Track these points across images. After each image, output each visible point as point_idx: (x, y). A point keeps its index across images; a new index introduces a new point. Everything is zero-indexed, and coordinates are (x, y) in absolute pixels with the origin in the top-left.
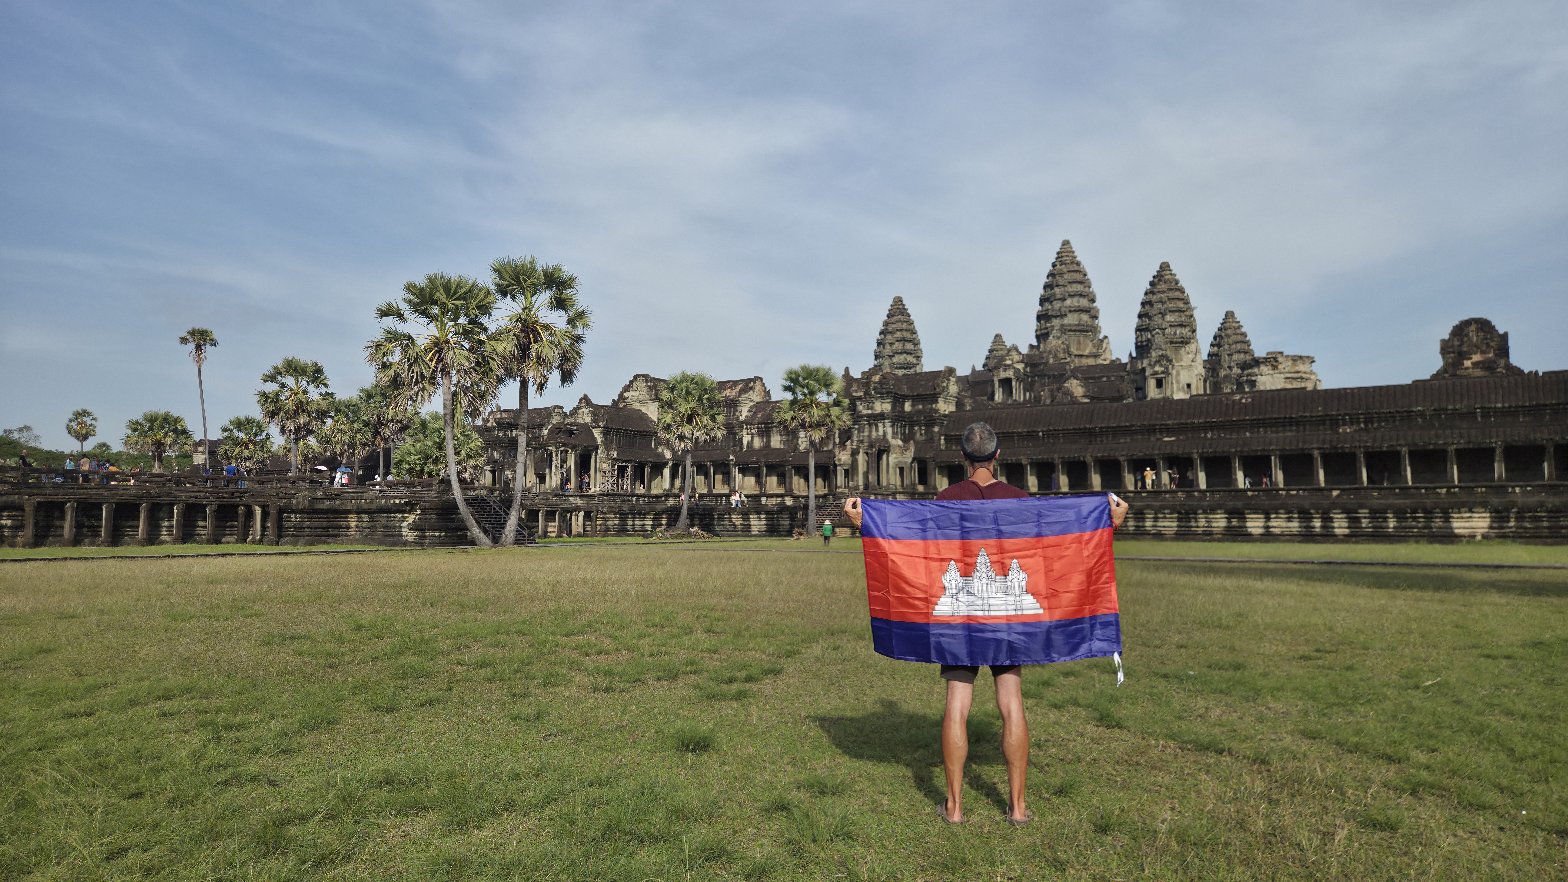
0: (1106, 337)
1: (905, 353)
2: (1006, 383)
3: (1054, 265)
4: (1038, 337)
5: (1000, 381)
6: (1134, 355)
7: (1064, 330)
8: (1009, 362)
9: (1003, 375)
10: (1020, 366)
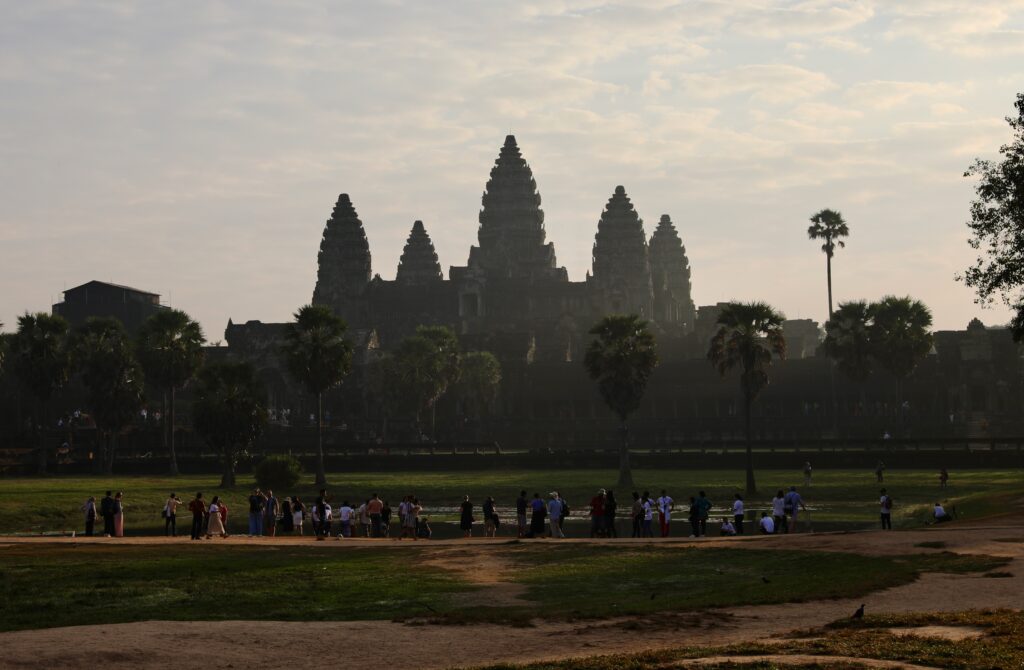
0: (551, 244)
1: (357, 258)
2: (472, 298)
3: (497, 161)
4: (480, 239)
5: (464, 296)
6: (591, 274)
8: (470, 276)
9: (468, 290)
10: (482, 280)
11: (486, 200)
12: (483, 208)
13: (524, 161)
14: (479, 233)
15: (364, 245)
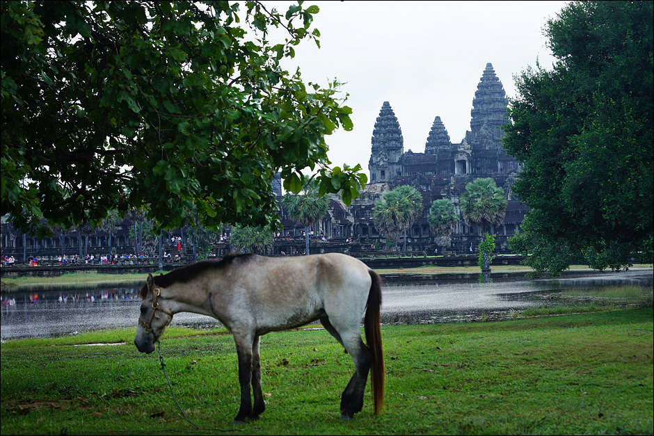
1: (395, 140)
2: (463, 163)
3: (481, 79)
4: (472, 127)
5: (458, 161)
7: (491, 124)
8: (462, 149)
9: (460, 158)
10: (469, 152)
11: (475, 103)
12: (473, 108)
13: (498, 79)
14: (471, 123)
15: (399, 132)
